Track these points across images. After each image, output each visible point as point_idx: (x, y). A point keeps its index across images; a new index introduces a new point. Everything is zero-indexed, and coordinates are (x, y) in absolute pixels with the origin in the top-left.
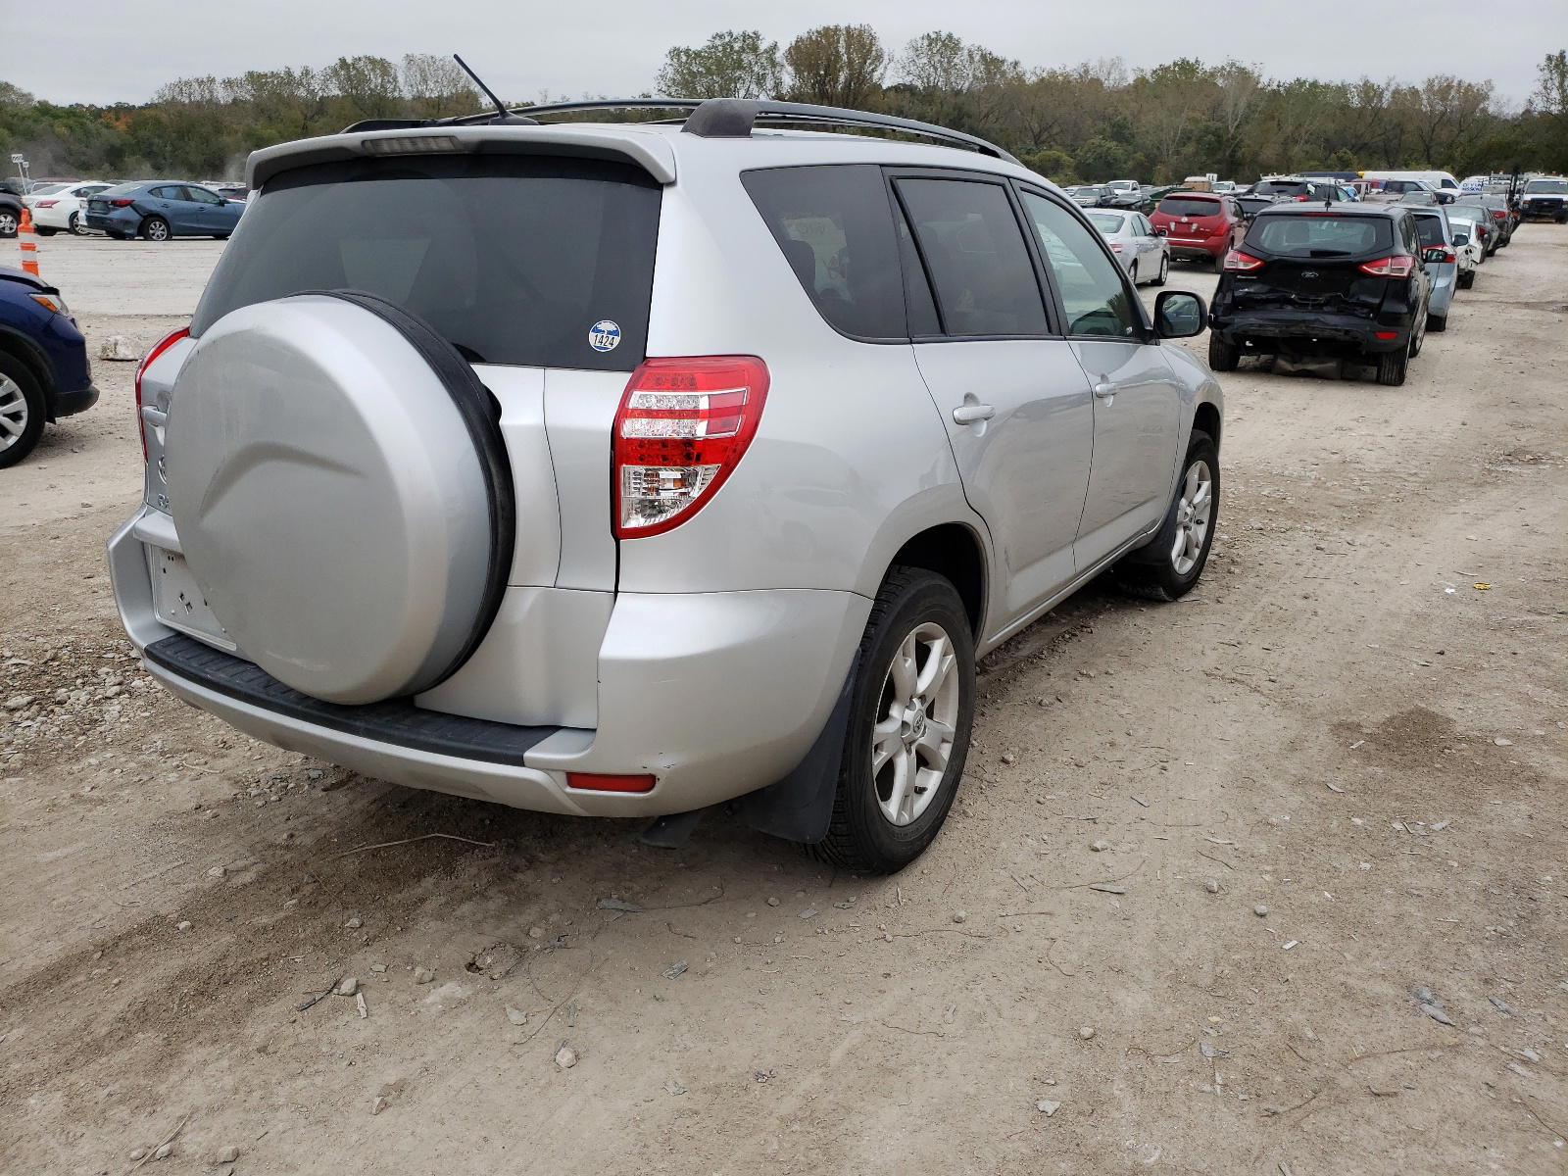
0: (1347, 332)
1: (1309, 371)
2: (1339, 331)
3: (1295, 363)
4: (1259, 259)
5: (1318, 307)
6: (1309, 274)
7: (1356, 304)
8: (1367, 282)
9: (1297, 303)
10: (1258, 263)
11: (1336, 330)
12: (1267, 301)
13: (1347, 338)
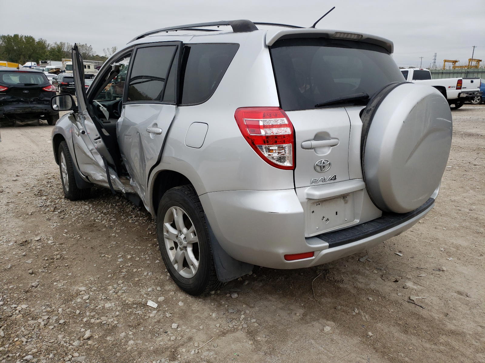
0: (46, 110)
1: (29, 124)
2: (43, 109)
3: (23, 122)
4: (6, 87)
5: (31, 102)
6: (26, 92)
7: (43, 100)
8: (45, 93)
9: (24, 101)
10: (6, 88)
11: (42, 109)
12: (13, 101)
13: (46, 111)
